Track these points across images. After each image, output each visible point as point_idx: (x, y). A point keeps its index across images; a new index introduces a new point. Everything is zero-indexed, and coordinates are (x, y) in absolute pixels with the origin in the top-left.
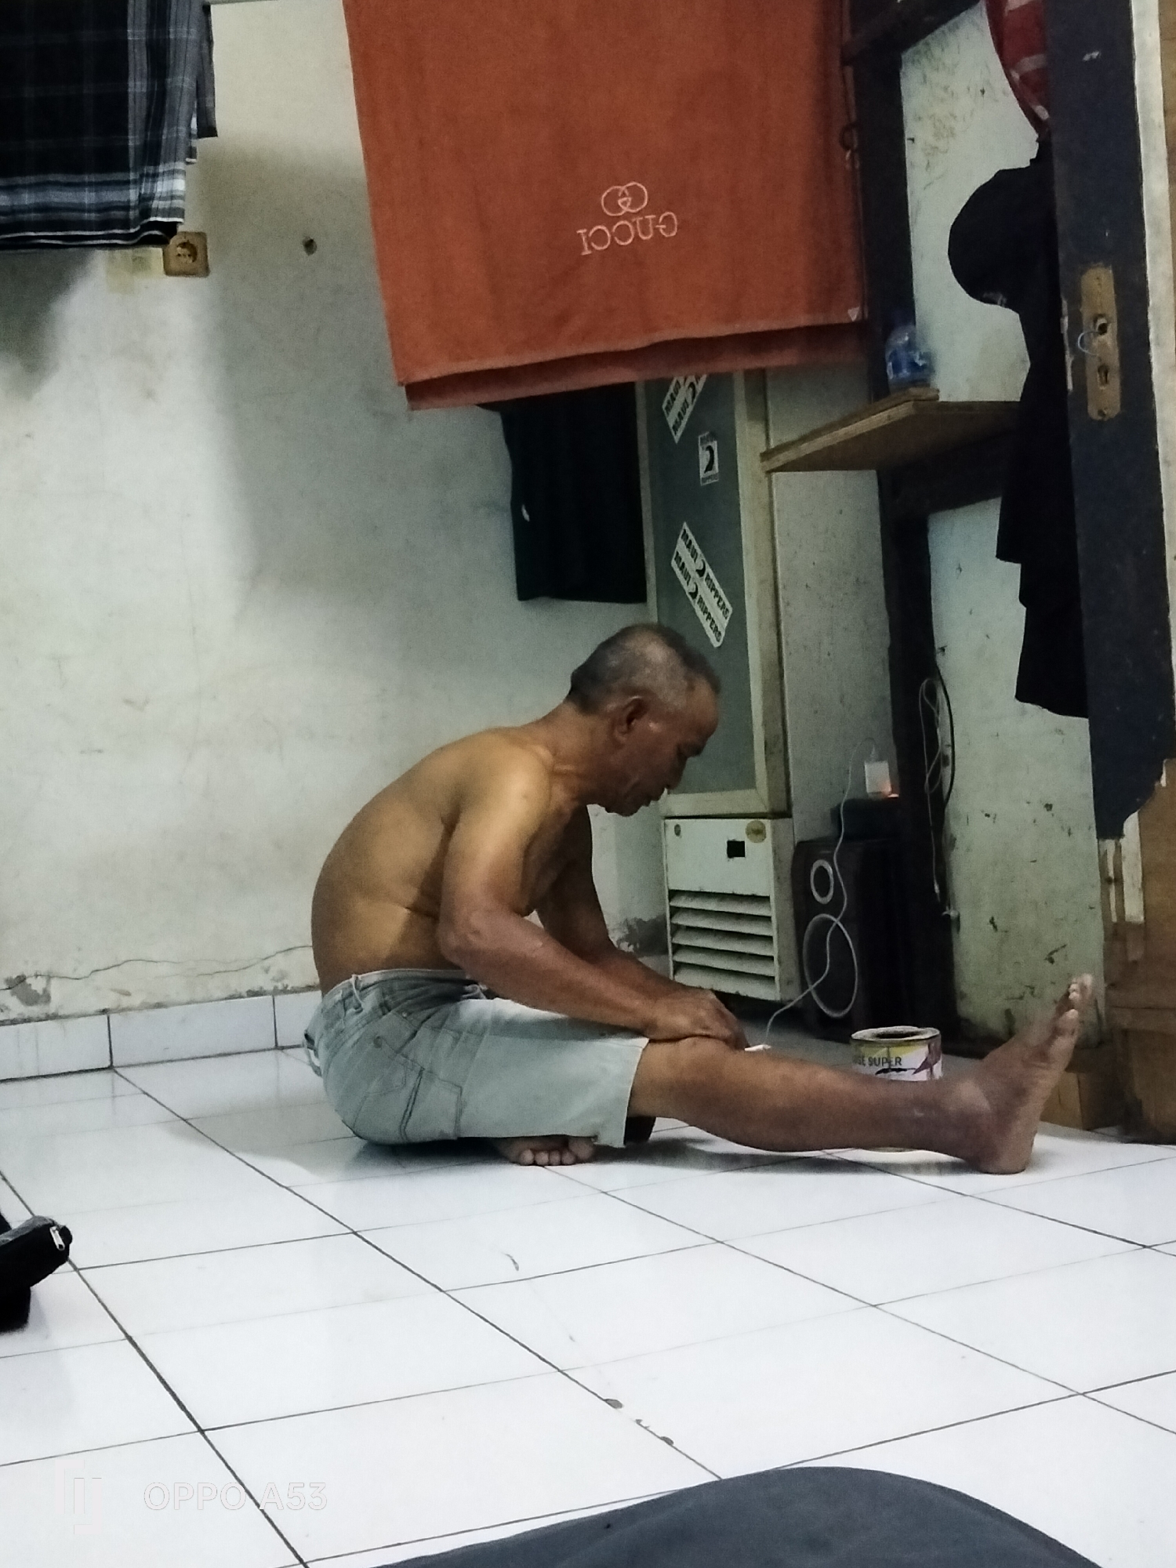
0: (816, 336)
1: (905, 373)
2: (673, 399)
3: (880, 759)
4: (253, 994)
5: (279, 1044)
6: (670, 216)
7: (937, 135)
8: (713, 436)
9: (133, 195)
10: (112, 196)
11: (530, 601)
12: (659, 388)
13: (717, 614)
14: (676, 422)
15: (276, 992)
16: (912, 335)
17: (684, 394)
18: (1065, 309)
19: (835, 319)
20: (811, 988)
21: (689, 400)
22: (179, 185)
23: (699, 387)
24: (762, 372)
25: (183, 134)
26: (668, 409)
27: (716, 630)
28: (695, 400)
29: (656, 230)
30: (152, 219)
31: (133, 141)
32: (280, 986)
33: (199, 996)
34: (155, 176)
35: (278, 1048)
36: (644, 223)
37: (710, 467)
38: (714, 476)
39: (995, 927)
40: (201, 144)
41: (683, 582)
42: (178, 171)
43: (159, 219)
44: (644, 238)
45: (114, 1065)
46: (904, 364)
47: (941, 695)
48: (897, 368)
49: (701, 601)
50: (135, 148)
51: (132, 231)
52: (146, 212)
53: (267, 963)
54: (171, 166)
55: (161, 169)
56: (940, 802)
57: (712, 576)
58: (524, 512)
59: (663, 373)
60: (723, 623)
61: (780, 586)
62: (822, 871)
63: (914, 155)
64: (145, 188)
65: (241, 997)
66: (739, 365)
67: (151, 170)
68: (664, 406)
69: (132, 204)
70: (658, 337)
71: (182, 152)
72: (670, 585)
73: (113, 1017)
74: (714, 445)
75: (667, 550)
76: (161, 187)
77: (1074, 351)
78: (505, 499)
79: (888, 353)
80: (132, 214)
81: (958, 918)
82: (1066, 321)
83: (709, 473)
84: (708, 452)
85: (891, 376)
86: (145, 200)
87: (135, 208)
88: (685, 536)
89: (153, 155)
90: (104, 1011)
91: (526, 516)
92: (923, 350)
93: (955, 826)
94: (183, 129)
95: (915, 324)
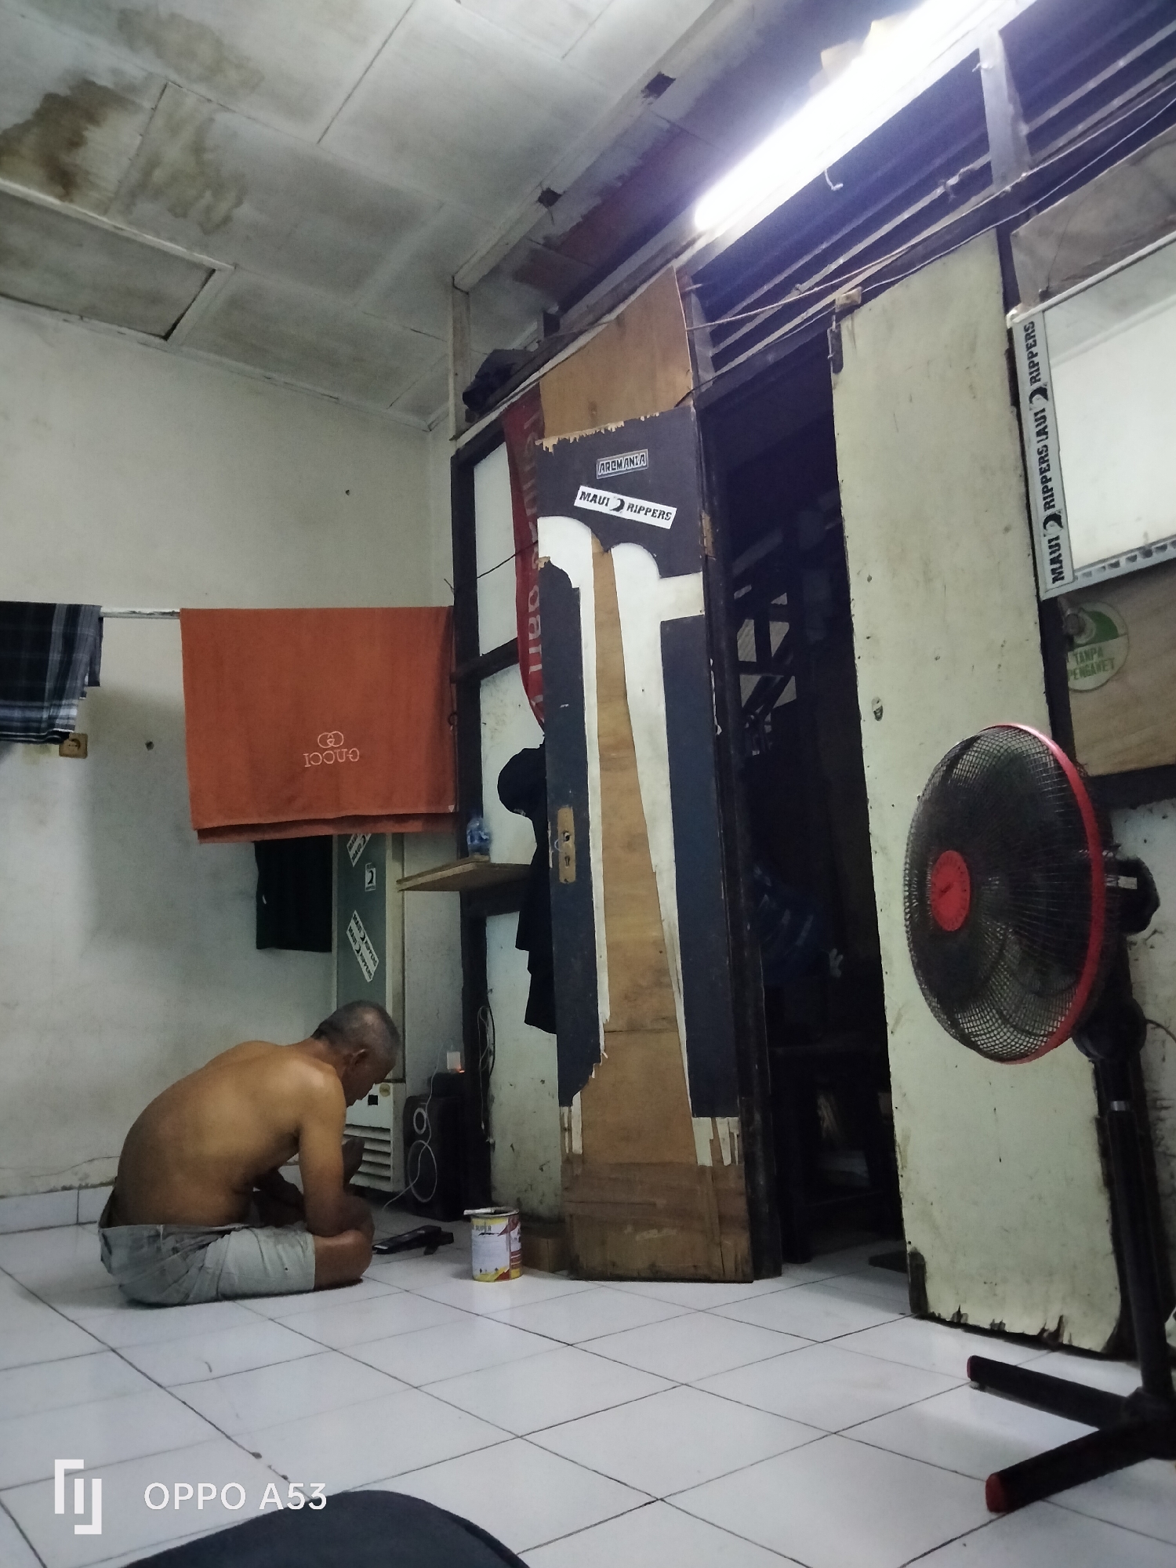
0: (431, 818)
1: (476, 842)
2: (356, 852)
3: (456, 1050)
4: (65, 1189)
5: (79, 1222)
6: (355, 751)
7: (497, 723)
8: (374, 866)
9: (45, 715)
10: (33, 714)
11: (263, 950)
12: (344, 839)
13: (370, 963)
14: (354, 855)
15: (80, 1188)
16: (481, 823)
17: (359, 841)
18: (549, 827)
19: (441, 811)
20: (411, 1185)
21: (362, 843)
22: (74, 712)
23: (367, 838)
24: (402, 835)
25: (79, 684)
26: (350, 848)
27: (369, 972)
28: (365, 845)
29: (347, 758)
30: (55, 729)
31: (49, 685)
32: (84, 1183)
33: (29, 1190)
34: (60, 706)
35: (78, 1224)
36: (341, 754)
37: (371, 882)
38: (373, 887)
39: (513, 1149)
40: (91, 690)
41: (353, 943)
42: (74, 705)
43: (59, 730)
44: (340, 761)
46: (476, 837)
47: (489, 1015)
48: (472, 839)
49: (361, 955)
50: (50, 689)
51: (42, 734)
52: (52, 725)
53: (79, 1168)
54: (70, 701)
55: (64, 702)
56: (487, 1075)
57: (369, 942)
58: (264, 898)
59: (348, 831)
60: (373, 969)
61: (406, 950)
62: (420, 1115)
63: (485, 731)
64: (53, 711)
65: (59, 1192)
66: (390, 828)
67: (58, 703)
68: (348, 845)
69: (44, 720)
70: (343, 814)
71: (77, 694)
72: (345, 945)
74: (374, 870)
75: (344, 925)
76: (63, 712)
77: (553, 848)
78: (253, 891)
79: (468, 831)
80: (44, 725)
81: (494, 1144)
82: (550, 832)
83: (370, 885)
84: (370, 874)
85: (469, 843)
86: (52, 718)
87: (45, 722)
88: (355, 918)
89: (60, 694)
91: (265, 902)
92: (486, 831)
93: (494, 1090)
94: (79, 681)
95: (482, 817)
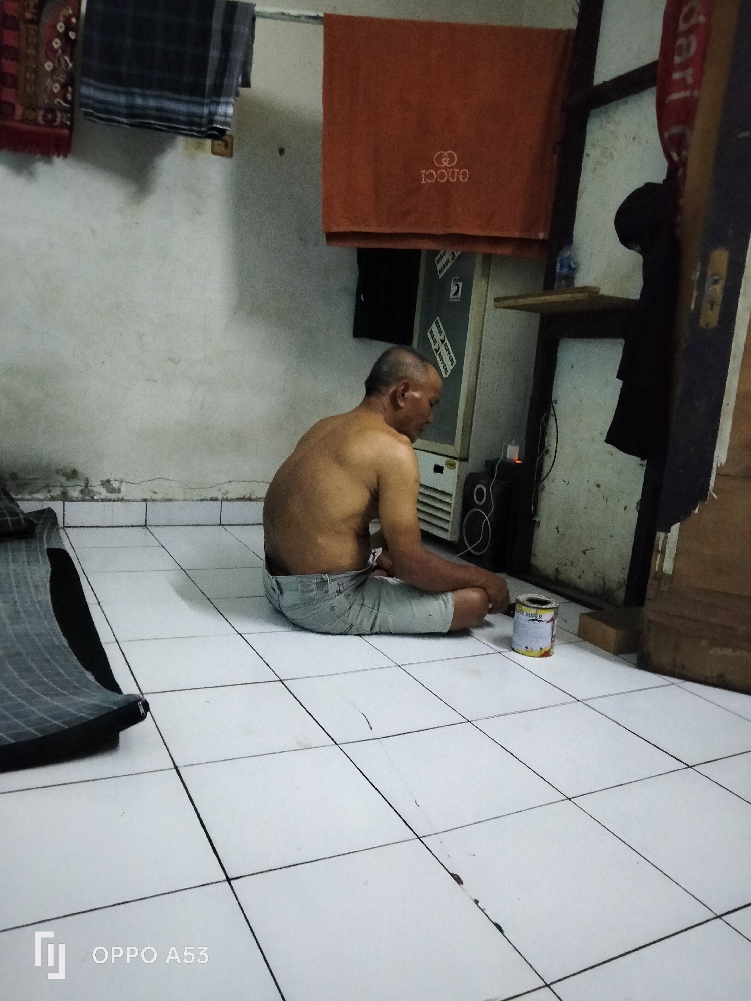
0: (522, 243)
1: (565, 270)
2: (441, 257)
3: (516, 445)
4: (212, 499)
5: (222, 523)
7: (603, 155)
8: (460, 280)
9: (206, 111)
10: (195, 109)
11: (357, 339)
12: (433, 254)
13: (448, 362)
14: (441, 268)
15: (223, 500)
16: (571, 252)
17: (448, 256)
19: (532, 237)
21: (450, 260)
22: (230, 110)
23: (457, 255)
24: (491, 255)
25: (235, 84)
26: (438, 261)
27: (446, 369)
28: (453, 261)
30: (215, 125)
31: (209, 82)
32: (225, 498)
33: (188, 497)
34: (218, 103)
35: (221, 524)
37: (456, 293)
38: (458, 298)
39: (558, 531)
40: (243, 90)
41: (432, 342)
42: (231, 103)
43: (218, 126)
45: (147, 524)
46: (565, 265)
47: (551, 422)
48: (561, 267)
49: (440, 354)
50: (209, 86)
51: (203, 129)
52: (211, 121)
53: (221, 486)
54: (228, 99)
55: (222, 99)
57: (448, 344)
58: (362, 296)
59: (437, 247)
60: (450, 368)
61: (482, 356)
62: (480, 490)
63: (588, 163)
64: (213, 108)
65: (207, 500)
66: (484, 249)
67: (217, 100)
69: (205, 115)
71: (233, 92)
72: (424, 341)
73: (148, 503)
74: (460, 284)
75: (426, 326)
76: (221, 109)
78: (354, 289)
79: (558, 260)
80: (205, 121)
81: (539, 522)
83: (454, 297)
84: (456, 287)
85: (558, 271)
86: (212, 114)
87: (205, 118)
88: (437, 323)
89: (219, 92)
90: (145, 500)
91: (363, 299)
92: (575, 260)
93: (546, 482)
94: (235, 80)
95: (572, 247)
